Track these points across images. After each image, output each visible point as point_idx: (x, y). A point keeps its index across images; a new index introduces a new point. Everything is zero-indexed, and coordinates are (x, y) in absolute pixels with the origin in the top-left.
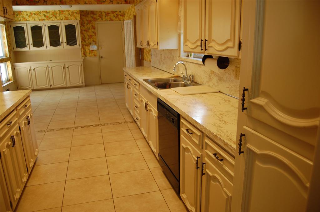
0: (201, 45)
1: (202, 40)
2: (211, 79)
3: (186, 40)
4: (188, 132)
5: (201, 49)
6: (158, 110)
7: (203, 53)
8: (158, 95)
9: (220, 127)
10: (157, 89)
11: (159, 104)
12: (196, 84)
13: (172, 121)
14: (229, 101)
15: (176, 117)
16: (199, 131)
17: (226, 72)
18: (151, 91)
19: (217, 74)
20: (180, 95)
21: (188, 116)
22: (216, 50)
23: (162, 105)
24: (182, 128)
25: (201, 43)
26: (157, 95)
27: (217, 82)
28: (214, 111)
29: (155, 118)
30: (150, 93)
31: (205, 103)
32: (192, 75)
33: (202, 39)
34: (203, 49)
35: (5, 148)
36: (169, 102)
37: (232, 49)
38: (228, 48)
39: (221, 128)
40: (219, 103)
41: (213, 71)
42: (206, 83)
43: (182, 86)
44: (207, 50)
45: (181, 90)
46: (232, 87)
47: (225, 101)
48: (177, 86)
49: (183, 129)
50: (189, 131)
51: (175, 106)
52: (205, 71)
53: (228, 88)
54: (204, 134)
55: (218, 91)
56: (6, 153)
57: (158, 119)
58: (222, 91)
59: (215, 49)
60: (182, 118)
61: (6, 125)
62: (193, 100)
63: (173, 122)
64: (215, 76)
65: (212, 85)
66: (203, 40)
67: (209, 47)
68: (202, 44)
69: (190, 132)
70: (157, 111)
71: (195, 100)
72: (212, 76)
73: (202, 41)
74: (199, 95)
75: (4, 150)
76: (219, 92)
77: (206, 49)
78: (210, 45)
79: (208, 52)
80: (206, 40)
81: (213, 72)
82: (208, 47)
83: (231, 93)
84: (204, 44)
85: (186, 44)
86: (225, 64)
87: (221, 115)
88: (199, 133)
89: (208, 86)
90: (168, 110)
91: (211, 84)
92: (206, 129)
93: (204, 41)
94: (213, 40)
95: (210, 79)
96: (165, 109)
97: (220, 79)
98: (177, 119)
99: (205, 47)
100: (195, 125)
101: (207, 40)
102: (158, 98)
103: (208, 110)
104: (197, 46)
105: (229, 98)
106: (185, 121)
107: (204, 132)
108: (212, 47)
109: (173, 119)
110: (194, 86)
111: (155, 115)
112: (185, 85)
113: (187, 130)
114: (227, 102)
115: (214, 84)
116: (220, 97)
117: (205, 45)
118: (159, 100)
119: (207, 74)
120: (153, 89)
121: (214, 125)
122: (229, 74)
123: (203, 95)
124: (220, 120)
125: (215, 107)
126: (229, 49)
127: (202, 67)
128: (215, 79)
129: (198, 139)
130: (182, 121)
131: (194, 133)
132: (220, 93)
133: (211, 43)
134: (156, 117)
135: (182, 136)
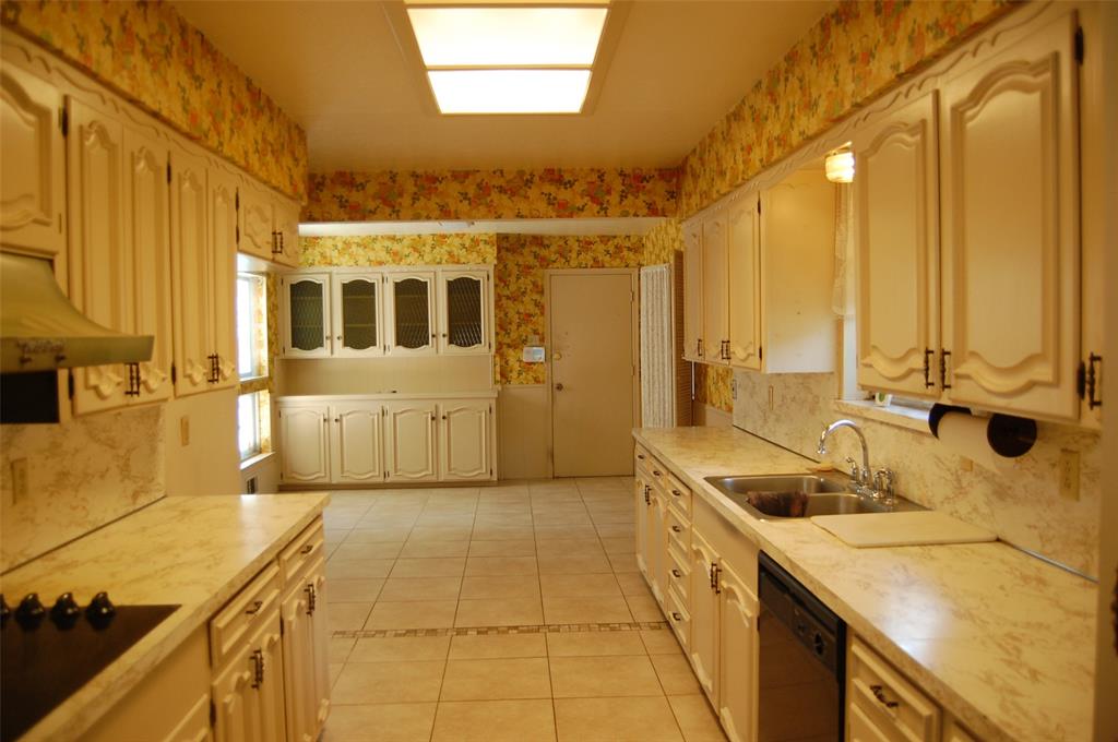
0: (927, 369)
1: (928, 352)
2: (962, 488)
3: (866, 347)
4: (880, 698)
5: (928, 384)
6: (759, 596)
7: (932, 397)
8: (762, 541)
9: (1014, 692)
10: (759, 518)
11: (763, 574)
12: (905, 503)
13: (815, 645)
14: (1041, 581)
15: (832, 632)
16: (926, 701)
17: (1021, 469)
18: (736, 523)
19: (987, 471)
20: (845, 547)
21: (880, 636)
22: (985, 387)
23: (775, 580)
24: (857, 676)
25: (927, 362)
26: (758, 541)
27: (989, 503)
28: (982, 621)
29: (747, 625)
30: (731, 529)
31: (944, 585)
32: (888, 470)
33: (930, 349)
34: (932, 384)
35: (229, 693)
36: (804, 573)
37: (1053, 392)
38: (1031, 385)
39: (1018, 699)
40: (1002, 588)
41: (972, 462)
42: (942, 503)
43: (848, 512)
44: (949, 387)
45: (845, 524)
46: (1049, 526)
47: (1025, 579)
48: (831, 509)
49: (859, 684)
50: (884, 692)
51: (825, 589)
52: (939, 459)
53: (1035, 527)
54: (944, 716)
55: (993, 536)
56: (231, 710)
57: (758, 629)
58: (1008, 538)
59: (983, 387)
60: (854, 639)
61: (244, 615)
62: (895, 568)
63: (820, 650)
64: (981, 478)
65: (969, 513)
66: (932, 352)
67: (958, 376)
68: (930, 364)
69: (889, 699)
70: (756, 598)
71: (905, 567)
72: (967, 479)
73: (930, 356)
74: (917, 549)
75: (228, 699)
76: (998, 540)
77: (946, 383)
78: (962, 370)
79: (953, 396)
80: (944, 353)
81: (969, 465)
82: (953, 377)
83: (1049, 548)
84: (938, 364)
85: (866, 361)
86: (1021, 439)
87: (1015, 638)
88: (925, 709)
89: (951, 514)
90: (801, 603)
91: (963, 507)
92: (954, 696)
93: (938, 354)
94: (974, 354)
95: (960, 490)
96: (787, 596)
97: (1001, 493)
98: (833, 639)
99: (943, 378)
100: (910, 672)
101: (948, 353)
102: (762, 552)
103: (958, 615)
104: (911, 371)
105: (1039, 569)
106: (869, 651)
107: (949, 707)
108: (968, 377)
109: (818, 639)
110: (894, 511)
111: (749, 614)
112: (861, 508)
113: (877, 689)
114: (1034, 583)
115: (975, 509)
116: (1002, 561)
117: (943, 371)
118: (765, 558)
119: (949, 470)
120: (743, 518)
121: (989, 680)
122: (1034, 475)
123: (935, 551)
124: (1010, 663)
125: (987, 606)
126: (1037, 392)
127: (929, 441)
128: (979, 492)
129: (922, 729)
130: (855, 649)
131: (906, 705)
132: (999, 544)
133: (964, 361)
134: (750, 620)
135: (854, 708)
